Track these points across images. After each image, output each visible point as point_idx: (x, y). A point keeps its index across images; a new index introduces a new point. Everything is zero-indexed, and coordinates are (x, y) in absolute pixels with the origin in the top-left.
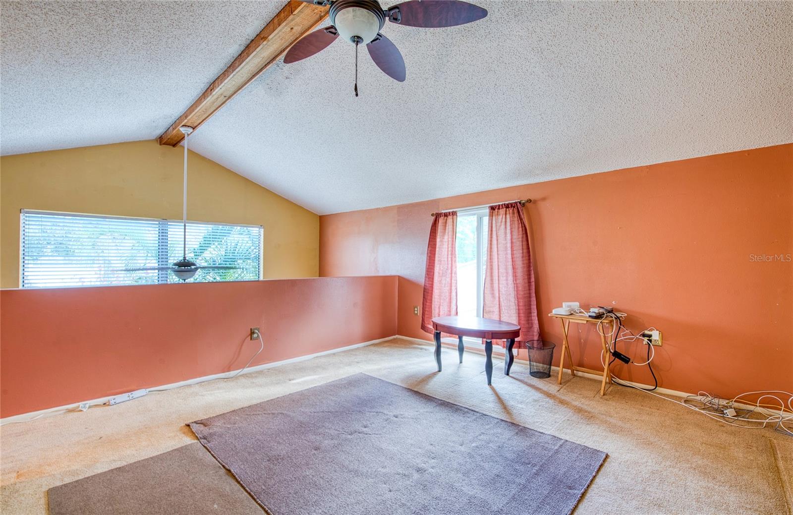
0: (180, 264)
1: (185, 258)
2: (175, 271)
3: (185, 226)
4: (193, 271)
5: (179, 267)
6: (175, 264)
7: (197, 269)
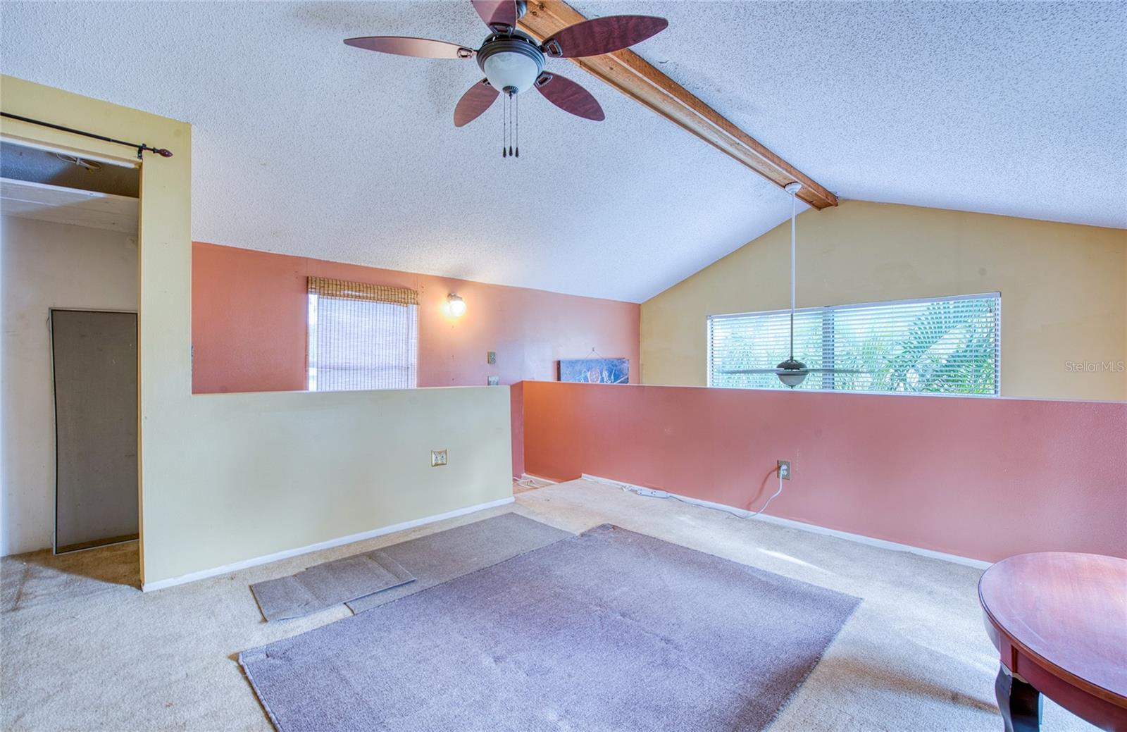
0: (786, 366)
1: (792, 357)
2: (781, 375)
3: (792, 316)
4: (802, 375)
5: (786, 369)
6: (780, 366)
7: (807, 372)
